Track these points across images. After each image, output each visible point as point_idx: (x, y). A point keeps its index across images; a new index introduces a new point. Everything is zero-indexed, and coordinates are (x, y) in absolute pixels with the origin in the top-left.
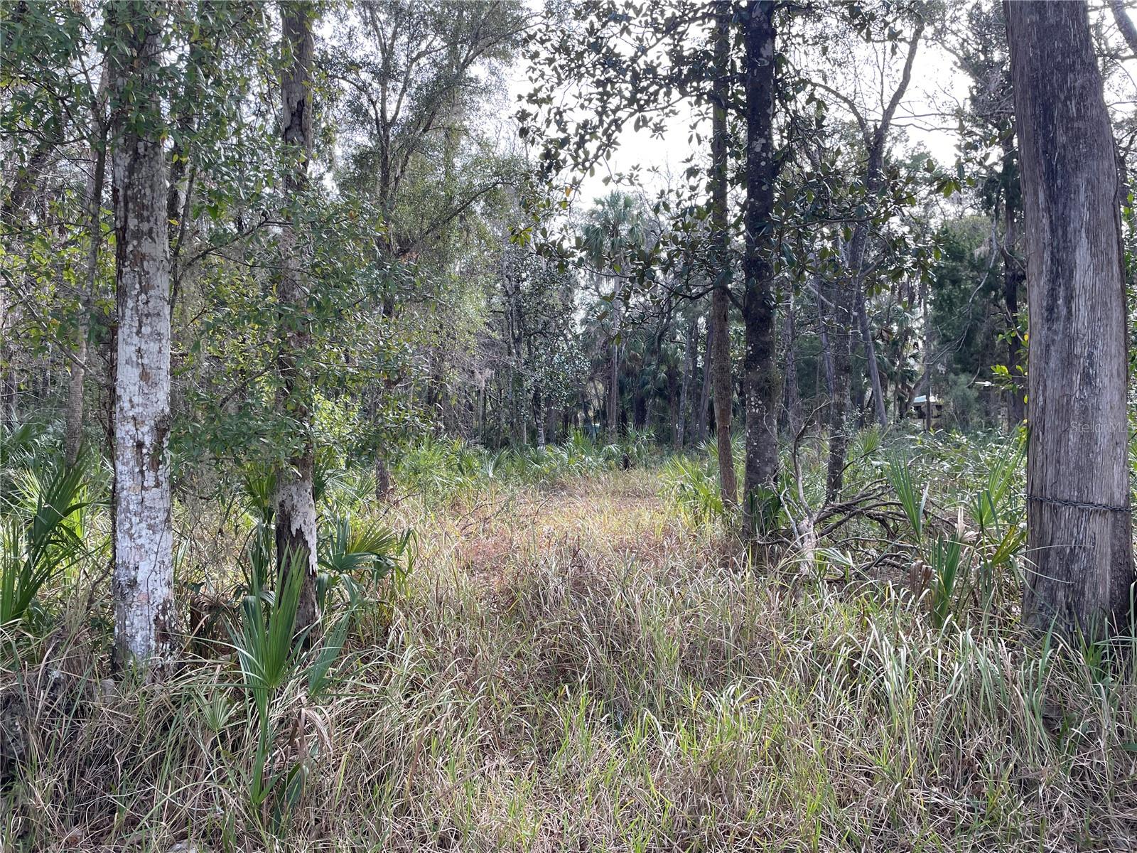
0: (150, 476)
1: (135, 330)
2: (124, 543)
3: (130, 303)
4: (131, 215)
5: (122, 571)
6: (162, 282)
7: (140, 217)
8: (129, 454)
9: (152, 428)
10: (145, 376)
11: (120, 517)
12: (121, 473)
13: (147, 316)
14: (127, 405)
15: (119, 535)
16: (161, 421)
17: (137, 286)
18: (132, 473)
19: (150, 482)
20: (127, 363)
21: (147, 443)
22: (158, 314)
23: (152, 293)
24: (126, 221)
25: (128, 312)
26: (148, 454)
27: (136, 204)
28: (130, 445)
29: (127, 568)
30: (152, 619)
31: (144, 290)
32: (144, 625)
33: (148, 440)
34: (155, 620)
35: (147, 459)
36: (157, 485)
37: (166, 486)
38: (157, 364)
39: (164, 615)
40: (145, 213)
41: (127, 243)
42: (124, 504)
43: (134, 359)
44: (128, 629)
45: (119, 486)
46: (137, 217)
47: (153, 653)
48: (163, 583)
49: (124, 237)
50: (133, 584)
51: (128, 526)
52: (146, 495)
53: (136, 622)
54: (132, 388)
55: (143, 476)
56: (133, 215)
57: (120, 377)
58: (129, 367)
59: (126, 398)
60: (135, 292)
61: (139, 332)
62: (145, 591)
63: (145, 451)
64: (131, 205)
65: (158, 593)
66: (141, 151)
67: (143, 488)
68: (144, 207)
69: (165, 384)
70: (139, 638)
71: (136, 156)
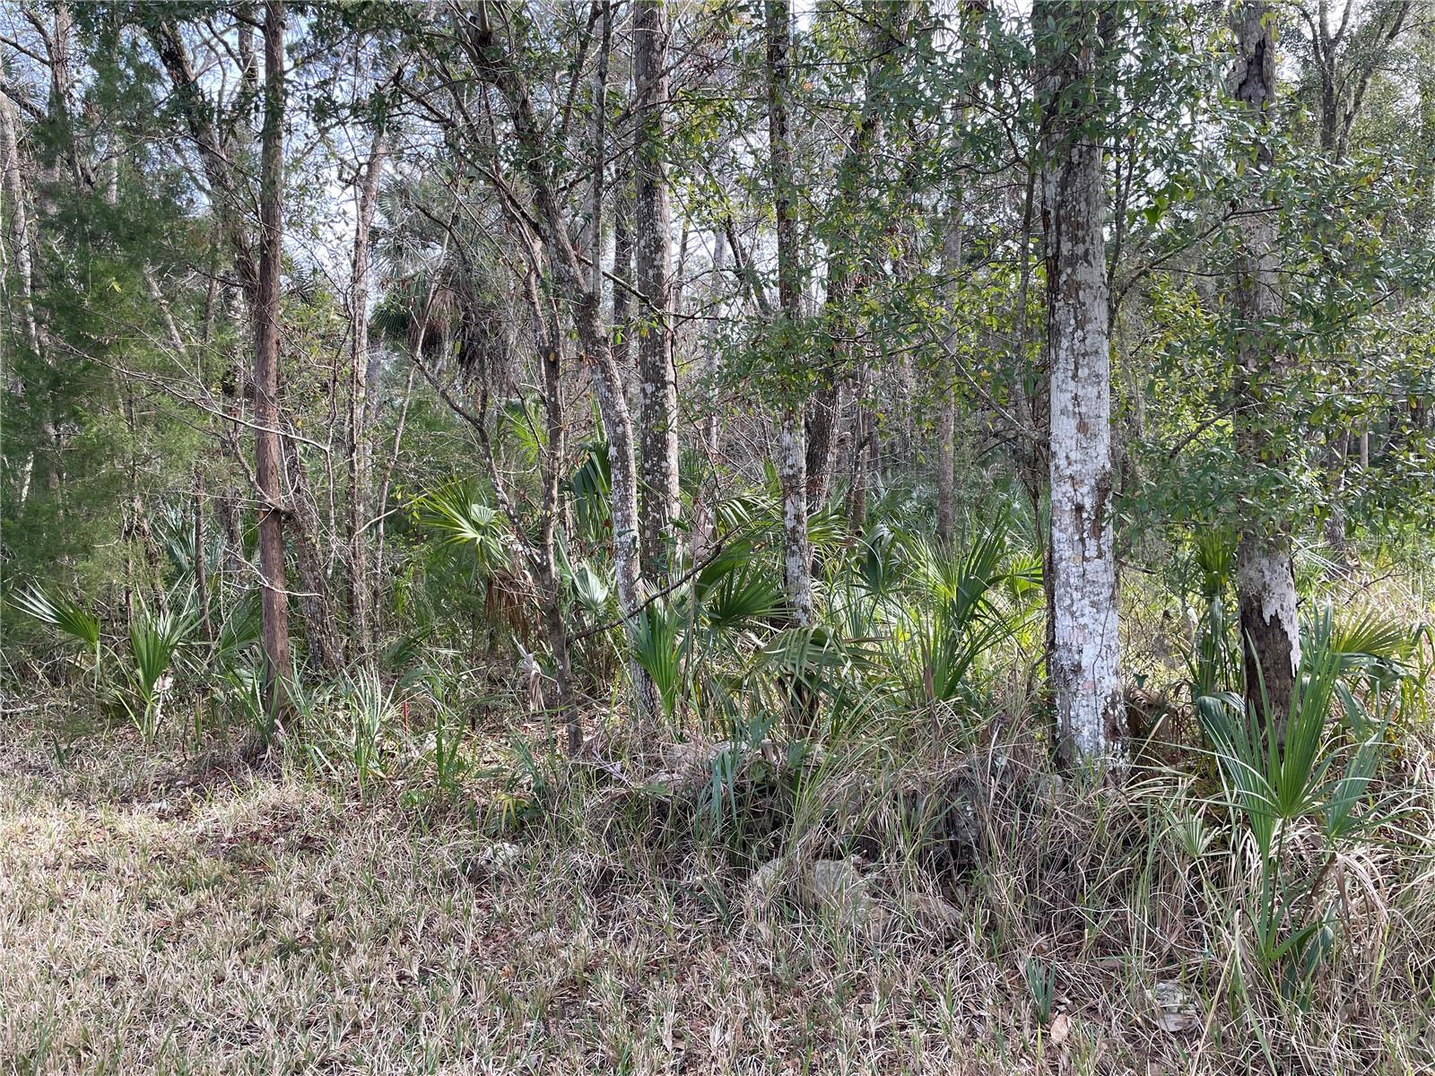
0: (1091, 544)
1: (1070, 374)
2: (1064, 622)
3: (1065, 343)
4: (1064, 238)
5: (1063, 653)
6: (1100, 312)
7: (1075, 240)
8: (1067, 519)
9: (1092, 487)
10: (1082, 427)
11: (1059, 592)
12: (1059, 541)
13: (1084, 355)
14: (1063, 463)
15: (1058, 612)
16: (1103, 480)
17: (1073, 322)
18: (1071, 541)
19: (1092, 552)
20: (1062, 413)
21: (1088, 506)
22: (1097, 352)
23: (1089, 327)
24: (1058, 247)
25: (1062, 354)
26: (1089, 519)
27: (1070, 224)
28: (1068, 508)
29: (1070, 651)
30: (1100, 711)
31: (1080, 325)
32: (1091, 718)
33: (1088, 503)
34: (1104, 714)
35: (1087, 525)
36: (1100, 556)
37: (1109, 556)
38: (1096, 412)
39: (1113, 709)
40: (1080, 233)
41: (1060, 273)
42: (1063, 577)
43: (1071, 408)
44: (1073, 721)
45: (1056, 556)
46: (1070, 240)
47: (1102, 753)
48: (1111, 671)
49: (1056, 266)
50: (1077, 669)
51: (1068, 602)
52: (1088, 566)
53: (1081, 712)
54: (1069, 442)
55: (1084, 545)
56: (1065, 239)
57: (1053, 430)
58: (1064, 418)
59: (1062, 455)
60: (1071, 329)
61: (1075, 377)
62: (1091, 679)
63: (1085, 515)
64: (1064, 227)
65: (1106, 683)
66: (1075, 159)
67: (1084, 559)
68: (1079, 226)
69: (1105, 436)
70: (1086, 733)
71: (1070, 167)
